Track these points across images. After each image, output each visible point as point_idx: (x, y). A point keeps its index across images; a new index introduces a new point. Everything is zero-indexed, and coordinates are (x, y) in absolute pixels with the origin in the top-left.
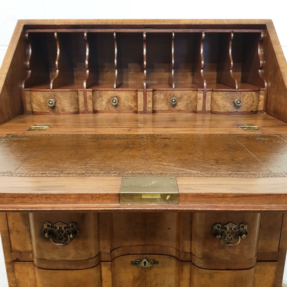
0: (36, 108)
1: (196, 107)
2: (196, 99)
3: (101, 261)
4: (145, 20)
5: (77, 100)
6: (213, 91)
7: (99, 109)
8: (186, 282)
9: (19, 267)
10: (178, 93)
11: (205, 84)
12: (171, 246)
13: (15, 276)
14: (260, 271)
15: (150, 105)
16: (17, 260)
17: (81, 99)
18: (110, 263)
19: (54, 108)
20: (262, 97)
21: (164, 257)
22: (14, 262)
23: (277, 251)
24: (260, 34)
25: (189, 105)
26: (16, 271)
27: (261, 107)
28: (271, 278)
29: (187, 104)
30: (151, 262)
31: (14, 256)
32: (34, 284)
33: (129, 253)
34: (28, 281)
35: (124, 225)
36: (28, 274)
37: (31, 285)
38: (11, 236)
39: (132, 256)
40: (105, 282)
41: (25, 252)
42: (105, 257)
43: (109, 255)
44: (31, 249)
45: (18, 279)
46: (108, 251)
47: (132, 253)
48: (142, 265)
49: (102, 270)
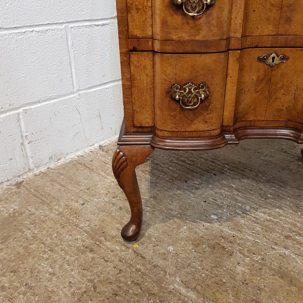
3: (229, 50)
9: (135, 59)
13: (130, 71)
16: (134, 50)
18: (240, 51)
22: (130, 52)
26: (131, 65)
30: (281, 57)
31: (130, 44)
32: (150, 81)
33: (257, 45)
34: (145, 77)
35: (258, 6)
36: (145, 67)
37: (147, 83)
38: (129, 15)
39: (260, 49)
40: (230, 78)
41: (144, 38)
42: (234, 44)
43: (240, 41)
44: (151, 34)
45: (134, 75)
46: (239, 35)
47: (260, 46)
48: (270, 61)
49: (229, 62)
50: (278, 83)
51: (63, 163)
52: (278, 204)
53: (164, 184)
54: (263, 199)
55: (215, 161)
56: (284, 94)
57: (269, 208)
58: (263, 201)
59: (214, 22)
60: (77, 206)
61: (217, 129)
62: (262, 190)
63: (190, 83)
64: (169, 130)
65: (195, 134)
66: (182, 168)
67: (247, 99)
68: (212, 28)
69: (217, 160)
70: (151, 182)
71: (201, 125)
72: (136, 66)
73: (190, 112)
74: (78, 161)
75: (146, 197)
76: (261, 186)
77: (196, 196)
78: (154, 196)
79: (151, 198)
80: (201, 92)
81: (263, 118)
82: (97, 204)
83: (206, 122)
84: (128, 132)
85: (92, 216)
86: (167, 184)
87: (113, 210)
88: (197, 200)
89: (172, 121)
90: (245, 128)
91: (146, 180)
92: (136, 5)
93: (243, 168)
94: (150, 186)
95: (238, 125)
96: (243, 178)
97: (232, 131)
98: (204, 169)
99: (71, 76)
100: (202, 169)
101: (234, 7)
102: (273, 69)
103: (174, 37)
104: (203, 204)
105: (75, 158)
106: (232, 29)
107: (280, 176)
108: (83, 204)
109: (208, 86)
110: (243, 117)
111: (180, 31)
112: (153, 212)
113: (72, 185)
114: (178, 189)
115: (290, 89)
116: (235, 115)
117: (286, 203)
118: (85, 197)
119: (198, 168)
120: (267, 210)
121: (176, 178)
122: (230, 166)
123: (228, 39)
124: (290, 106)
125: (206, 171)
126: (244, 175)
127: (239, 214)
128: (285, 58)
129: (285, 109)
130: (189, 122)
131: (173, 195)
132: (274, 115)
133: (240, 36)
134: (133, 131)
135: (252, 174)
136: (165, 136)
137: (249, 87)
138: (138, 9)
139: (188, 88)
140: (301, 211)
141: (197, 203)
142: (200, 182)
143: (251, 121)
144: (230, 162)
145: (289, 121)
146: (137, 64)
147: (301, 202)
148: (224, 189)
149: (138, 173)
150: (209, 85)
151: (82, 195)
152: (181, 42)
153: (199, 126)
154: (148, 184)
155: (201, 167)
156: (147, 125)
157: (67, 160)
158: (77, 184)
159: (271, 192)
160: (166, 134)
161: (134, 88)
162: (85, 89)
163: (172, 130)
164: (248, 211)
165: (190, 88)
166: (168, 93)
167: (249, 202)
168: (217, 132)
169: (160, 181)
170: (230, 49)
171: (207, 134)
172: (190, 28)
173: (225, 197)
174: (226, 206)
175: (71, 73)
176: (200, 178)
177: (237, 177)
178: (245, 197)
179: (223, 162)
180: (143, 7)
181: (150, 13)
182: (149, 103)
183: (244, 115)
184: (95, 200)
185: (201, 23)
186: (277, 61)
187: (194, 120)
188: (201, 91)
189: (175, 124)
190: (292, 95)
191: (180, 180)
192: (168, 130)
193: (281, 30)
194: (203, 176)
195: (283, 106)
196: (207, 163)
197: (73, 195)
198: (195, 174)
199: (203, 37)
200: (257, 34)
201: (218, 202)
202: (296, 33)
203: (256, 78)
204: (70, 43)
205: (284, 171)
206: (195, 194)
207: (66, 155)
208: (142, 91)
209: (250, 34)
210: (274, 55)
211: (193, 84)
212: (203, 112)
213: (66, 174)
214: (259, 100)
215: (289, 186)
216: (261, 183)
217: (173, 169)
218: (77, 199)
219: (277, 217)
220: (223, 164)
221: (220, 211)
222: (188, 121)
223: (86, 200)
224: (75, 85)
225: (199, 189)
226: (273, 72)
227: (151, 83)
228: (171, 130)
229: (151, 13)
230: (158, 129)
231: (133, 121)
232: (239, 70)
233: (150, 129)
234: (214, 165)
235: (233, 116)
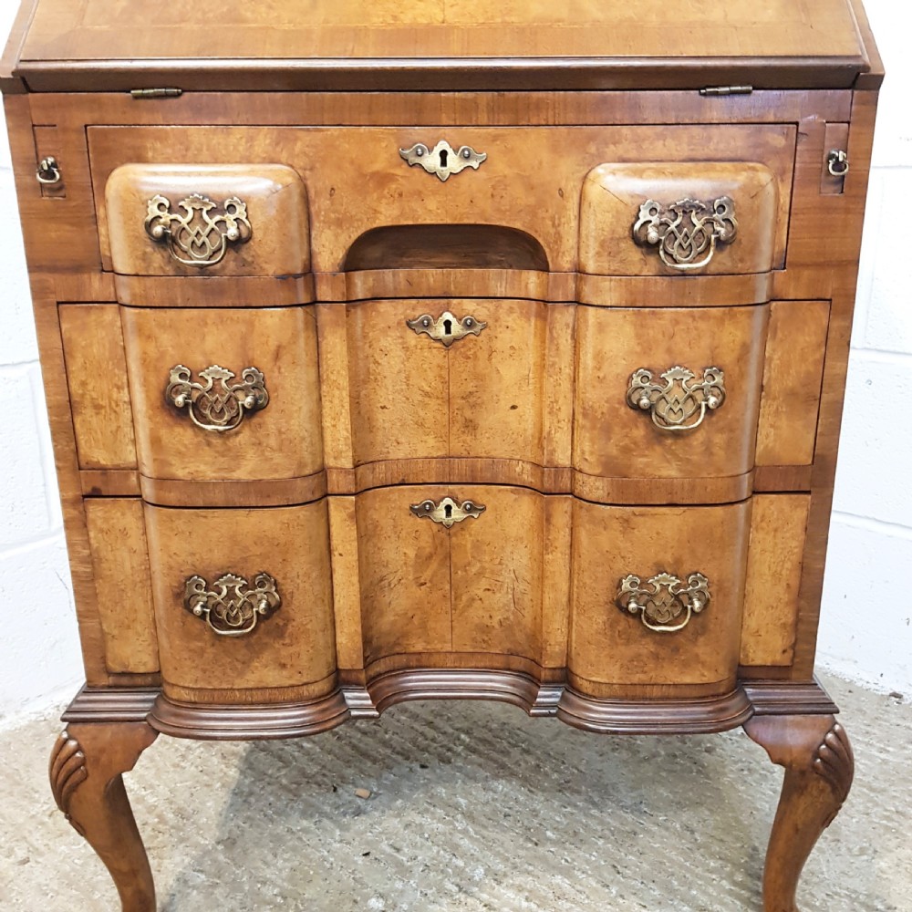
3: (327, 495)
8: (559, 555)
9: (99, 514)
12: (518, 457)
13: (88, 541)
14: (762, 521)
16: (96, 494)
18: (353, 498)
21: (499, 491)
22: (86, 499)
23: (810, 462)
26: (91, 527)
28: (794, 544)
30: (466, 505)
31: (86, 482)
32: (141, 565)
33: (403, 480)
34: (126, 555)
35: (391, 397)
36: (124, 533)
37: (132, 568)
38: (78, 420)
39: (413, 489)
40: (340, 557)
41: (118, 468)
42: (337, 482)
43: (350, 476)
44: (135, 459)
45: (97, 550)
46: (347, 463)
47: (411, 481)
48: (440, 513)
49: (333, 521)
50: (469, 564)
51: (8, 728)
52: (566, 861)
53: (272, 799)
54: (530, 845)
55: (438, 722)
56: (489, 590)
57: (536, 872)
58: (527, 849)
59: (273, 442)
60: (6, 866)
61: (316, 682)
62: (535, 813)
63: (229, 575)
64: (191, 685)
65: (258, 696)
66: (338, 744)
67: (398, 599)
68: (267, 454)
69: (446, 717)
70: (236, 791)
71: (270, 673)
72: (101, 531)
73: (240, 644)
74: (52, 724)
75: (206, 839)
76: (539, 801)
77: (348, 836)
78: (229, 838)
79: (218, 843)
80: (259, 595)
81: (448, 647)
82: (62, 861)
83: (283, 666)
84: (94, 687)
85: (38, 899)
86: (279, 798)
87: (102, 881)
88: (347, 849)
89: (194, 665)
91: (223, 786)
92: (93, 399)
93: (509, 743)
94: (228, 805)
95: (379, 667)
96: (496, 777)
97: (365, 682)
98: (399, 749)
99: (45, 492)
100: (395, 748)
101: (326, 404)
102: (452, 531)
103: (181, 473)
104: (360, 862)
105: (46, 713)
106: (328, 449)
107: (600, 771)
108: (26, 861)
109: (275, 581)
110: (396, 644)
111: (192, 460)
112: (210, 890)
113: (12, 798)
114: (304, 814)
115: (501, 579)
116: (365, 641)
117: (588, 856)
118: (38, 840)
119: (385, 744)
120: (531, 878)
121: (310, 779)
122: (475, 738)
123: (323, 472)
124: (507, 619)
125: (402, 755)
126: (503, 766)
127: (448, 894)
128: (473, 508)
129: (497, 626)
130: (239, 666)
131: (284, 833)
132: (474, 640)
134: (107, 683)
135: (526, 762)
136: (183, 699)
137: (399, 573)
138: (98, 407)
139: (227, 587)
140: (622, 883)
141: (343, 860)
142: (375, 790)
143: (420, 653)
144: (480, 723)
145: (512, 654)
146: (105, 527)
147: (631, 854)
148: (433, 813)
149: (209, 763)
150: (279, 579)
151: (30, 832)
152: (196, 484)
153: (265, 674)
154: (224, 800)
155: (392, 742)
156: (142, 670)
157: (23, 718)
158: (26, 797)
159: (558, 822)
160: (186, 695)
161: (101, 581)
163: (199, 686)
164: (477, 884)
165: (231, 585)
166: (178, 595)
167: (490, 854)
168: (322, 687)
169: (263, 788)
170: (329, 492)
171: (291, 694)
172: (217, 455)
173: (427, 839)
174: (421, 869)
175: (45, 485)
176: (378, 778)
177: (482, 773)
178: (484, 838)
179: (458, 725)
180: (110, 403)
181: (127, 414)
182: (142, 616)
183: (398, 639)
184: (63, 847)
185: (240, 445)
186: (457, 514)
187: (251, 660)
188: (261, 592)
189: (204, 671)
190: (507, 592)
191: (320, 785)
192: (186, 685)
193: (457, 447)
194: (391, 768)
195: (491, 617)
196: (412, 728)
197: (6, 833)
198: (369, 764)
199: (250, 473)
200: (401, 455)
201: (404, 855)
202: (493, 453)
203: (415, 552)
205: (616, 754)
206: (348, 830)
207: (23, 705)
208: (123, 587)
209: (382, 457)
210: (448, 501)
211: (237, 577)
212: (272, 641)
213: (6, 764)
214: (429, 603)
215: (613, 802)
216: (540, 793)
217: (311, 748)
218: (13, 844)
219: (550, 902)
220: (457, 730)
221: (399, 885)
222: (236, 663)
223: (37, 849)
225: (365, 813)
226: (454, 539)
227: (143, 567)
228: (194, 686)
229: (130, 414)
230: (168, 684)
231: (104, 659)
232: (360, 538)
233: (149, 680)
234: (431, 733)
235: (360, 645)
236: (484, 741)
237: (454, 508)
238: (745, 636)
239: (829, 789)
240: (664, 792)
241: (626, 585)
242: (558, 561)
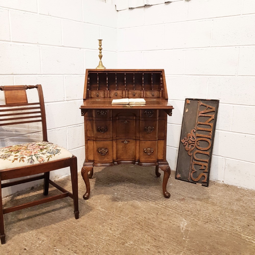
0: (92, 96)
1: (141, 96)
2: (141, 93)
4: (125, 69)
5: (105, 93)
6: (146, 91)
7: (111, 97)
9: (89, 142)
10: (136, 92)
11: (144, 89)
12: (133, 136)
14: (159, 143)
15: (127, 95)
16: (89, 140)
17: (106, 93)
18: (116, 141)
19: (98, 96)
20: (161, 93)
21: (131, 140)
24: (161, 73)
25: (139, 95)
26: (87, 143)
27: (161, 96)
28: (163, 145)
29: (138, 95)
31: (88, 138)
33: (121, 139)
34: (91, 146)
36: (91, 144)
37: (92, 148)
40: (114, 147)
41: (91, 137)
42: (114, 138)
44: (93, 136)
45: (88, 146)
49: (113, 143)
50: (128, 148)
54: (135, 189)
56: (130, 151)
65: (105, 162)
66: (108, 180)
67: (120, 152)
68: (107, 135)
72: (89, 144)
73: (104, 156)
76: (136, 185)
81: (125, 158)
83: (108, 158)
84: (86, 162)
90: (121, 161)
95: (118, 160)
97: (116, 161)
100: (116, 180)
103: (99, 137)
104: (113, 190)
106: (113, 135)
116: (117, 157)
117: (142, 190)
124: (132, 154)
126: (132, 182)
128: (129, 142)
130: (103, 158)
132: (128, 157)
133: (115, 137)
134: (88, 161)
135: (135, 182)
137: (120, 149)
139: (103, 149)
143: (122, 159)
148: (122, 186)
150: (108, 149)
153: (106, 159)
159: (139, 187)
160: (97, 162)
161: (88, 149)
162: (71, 149)
163: (99, 161)
166: (97, 151)
168: (112, 161)
169: (99, 184)
170: (113, 140)
171: (109, 162)
172: (103, 135)
177: (129, 183)
178: (129, 188)
182: (92, 153)
183: (120, 157)
185: (105, 134)
186: (127, 142)
188: (106, 150)
189: (99, 159)
190: (132, 151)
191: (106, 184)
194: (116, 182)
195: (130, 154)
198: (113, 182)
199: (106, 137)
200: (121, 136)
203: (122, 147)
204: (67, 133)
205: (147, 181)
206: (111, 188)
208: (91, 150)
210: (126, 141)
212: (107, 156)
214: (123, 153)
215: (146, 185)
217: (104, 180)
220: (125, 179)
221: (118, 192)
224: (67, 148)
225: (113, 186)
226: (126, 145)
229: (93, 131)
230: (95, 161)
231: (88, 158)
232: (116, 145)
233: (93, 161)
234: (121, 179)
235: (116, 157)
236: (129, 180)
237: (126, 142)
238: (158, 156)
239: (168, 173)
240: (153, 184)
241: (145, 149)
242: (138, 147)
